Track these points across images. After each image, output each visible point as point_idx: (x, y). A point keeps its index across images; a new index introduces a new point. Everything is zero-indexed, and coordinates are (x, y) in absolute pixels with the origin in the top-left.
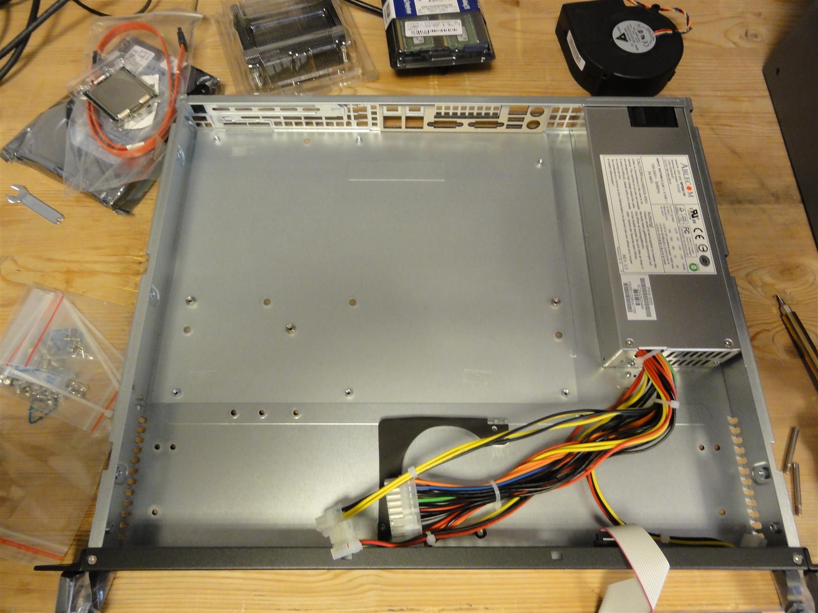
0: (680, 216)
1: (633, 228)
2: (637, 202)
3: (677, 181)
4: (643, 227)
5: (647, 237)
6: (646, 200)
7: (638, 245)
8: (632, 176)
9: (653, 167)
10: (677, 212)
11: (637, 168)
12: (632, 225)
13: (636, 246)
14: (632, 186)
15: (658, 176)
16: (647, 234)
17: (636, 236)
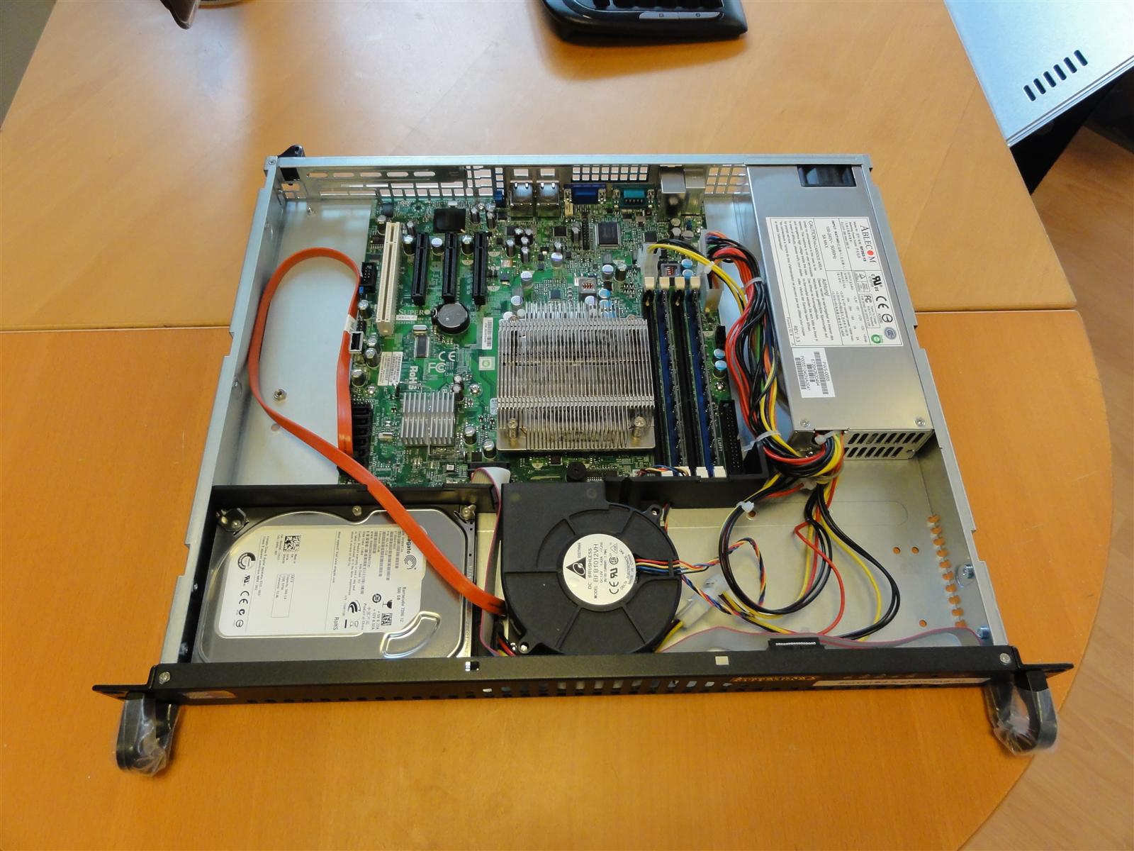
0: (861, 284)
1: (805, 297)
2: (810, 268)
3: (856, 245)
4: (817, 295)
5: (822, 306)
6: (820, 265)
7: (811, 315)
8: (804, 241)
9: (828, 230)
10: (857, 279)
11: (810, 232)
12: (804, 293)
13: (809, 316)
14: (804, 252)
15: (834, 238)
16: (822, 304)
17: (809, 305)
